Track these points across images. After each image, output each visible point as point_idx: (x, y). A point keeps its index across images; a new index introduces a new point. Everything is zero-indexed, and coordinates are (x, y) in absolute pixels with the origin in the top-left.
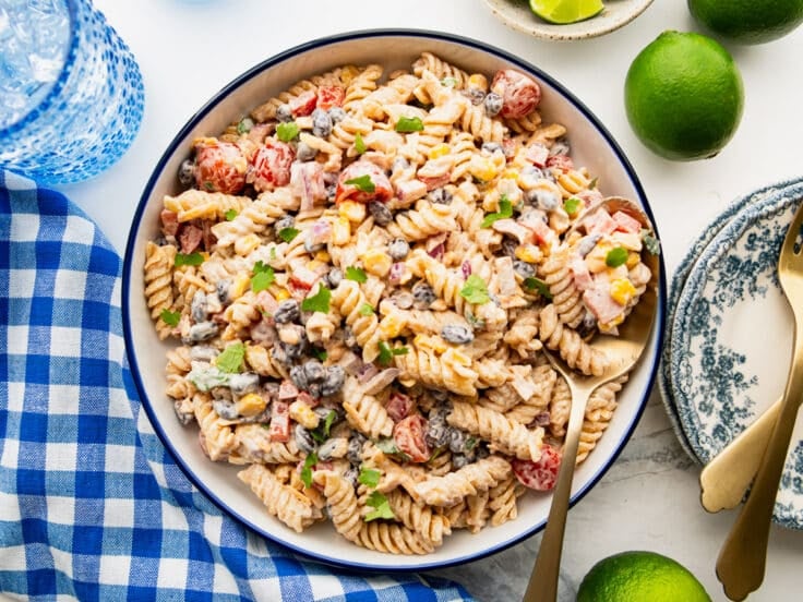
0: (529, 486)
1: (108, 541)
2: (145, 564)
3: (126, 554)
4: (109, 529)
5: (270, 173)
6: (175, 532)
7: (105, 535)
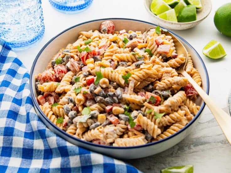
0: (194, 94)
1: (13, 152)
2: (26, 161)
3: (20, 157)
4: (14, 148)
5: (62, 70)
6: (38, 150)
7: (13, 150)
